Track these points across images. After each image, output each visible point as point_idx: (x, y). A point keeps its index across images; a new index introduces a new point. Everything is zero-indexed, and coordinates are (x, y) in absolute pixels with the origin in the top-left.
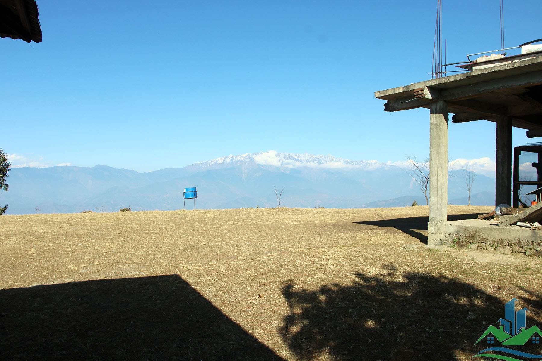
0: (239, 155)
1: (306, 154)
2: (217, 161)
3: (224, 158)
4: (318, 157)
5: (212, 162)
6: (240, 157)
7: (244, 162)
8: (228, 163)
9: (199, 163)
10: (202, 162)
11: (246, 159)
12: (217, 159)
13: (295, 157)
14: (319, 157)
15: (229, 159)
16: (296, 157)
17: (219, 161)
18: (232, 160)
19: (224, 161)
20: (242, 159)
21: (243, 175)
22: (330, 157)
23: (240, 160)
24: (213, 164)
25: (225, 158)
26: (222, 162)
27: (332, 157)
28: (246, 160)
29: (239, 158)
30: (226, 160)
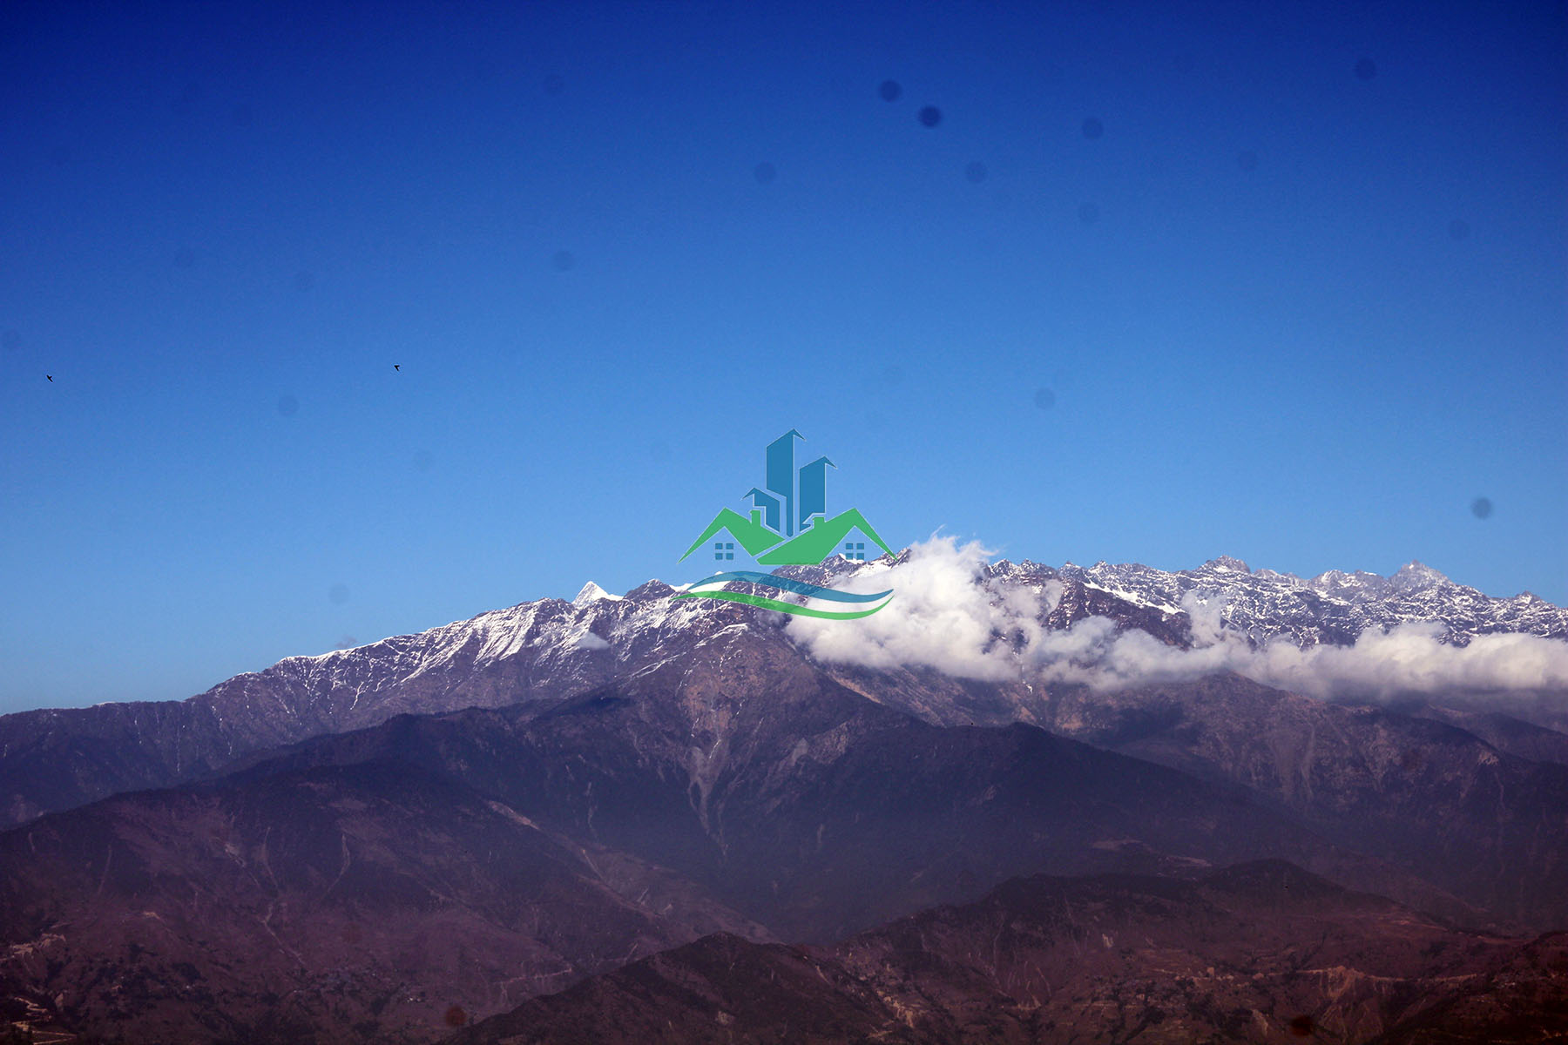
0: (660, 591)
1: (1222, 569)
2: (475, 642)
3: (532, 614)
4: (1323, 595)
5: (430, 646)
6: (665, 603)
7: (702, 644)
8: (568, 658)
9: (324, 657)
10: (344, 653)
11: (719, 615)
12: (479, 624)
13: (1124, 595)
14: (1336, 595)
15: (580, 618)
16: (1132, 597)
17: (493, 637)
18: (599, 628)
19: (530, 636)
20: (684, 618)
21: (698, 753)
22: (1431, 594)
23: (664, 629)
24: (440, 669)
25: (548, 613)
26: (514, 649)
27: (1445, 591)
28: (717, 627)
29: (657, 614)
30: (549, 628)
